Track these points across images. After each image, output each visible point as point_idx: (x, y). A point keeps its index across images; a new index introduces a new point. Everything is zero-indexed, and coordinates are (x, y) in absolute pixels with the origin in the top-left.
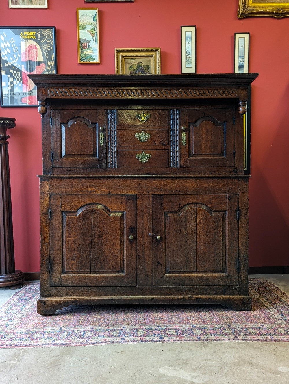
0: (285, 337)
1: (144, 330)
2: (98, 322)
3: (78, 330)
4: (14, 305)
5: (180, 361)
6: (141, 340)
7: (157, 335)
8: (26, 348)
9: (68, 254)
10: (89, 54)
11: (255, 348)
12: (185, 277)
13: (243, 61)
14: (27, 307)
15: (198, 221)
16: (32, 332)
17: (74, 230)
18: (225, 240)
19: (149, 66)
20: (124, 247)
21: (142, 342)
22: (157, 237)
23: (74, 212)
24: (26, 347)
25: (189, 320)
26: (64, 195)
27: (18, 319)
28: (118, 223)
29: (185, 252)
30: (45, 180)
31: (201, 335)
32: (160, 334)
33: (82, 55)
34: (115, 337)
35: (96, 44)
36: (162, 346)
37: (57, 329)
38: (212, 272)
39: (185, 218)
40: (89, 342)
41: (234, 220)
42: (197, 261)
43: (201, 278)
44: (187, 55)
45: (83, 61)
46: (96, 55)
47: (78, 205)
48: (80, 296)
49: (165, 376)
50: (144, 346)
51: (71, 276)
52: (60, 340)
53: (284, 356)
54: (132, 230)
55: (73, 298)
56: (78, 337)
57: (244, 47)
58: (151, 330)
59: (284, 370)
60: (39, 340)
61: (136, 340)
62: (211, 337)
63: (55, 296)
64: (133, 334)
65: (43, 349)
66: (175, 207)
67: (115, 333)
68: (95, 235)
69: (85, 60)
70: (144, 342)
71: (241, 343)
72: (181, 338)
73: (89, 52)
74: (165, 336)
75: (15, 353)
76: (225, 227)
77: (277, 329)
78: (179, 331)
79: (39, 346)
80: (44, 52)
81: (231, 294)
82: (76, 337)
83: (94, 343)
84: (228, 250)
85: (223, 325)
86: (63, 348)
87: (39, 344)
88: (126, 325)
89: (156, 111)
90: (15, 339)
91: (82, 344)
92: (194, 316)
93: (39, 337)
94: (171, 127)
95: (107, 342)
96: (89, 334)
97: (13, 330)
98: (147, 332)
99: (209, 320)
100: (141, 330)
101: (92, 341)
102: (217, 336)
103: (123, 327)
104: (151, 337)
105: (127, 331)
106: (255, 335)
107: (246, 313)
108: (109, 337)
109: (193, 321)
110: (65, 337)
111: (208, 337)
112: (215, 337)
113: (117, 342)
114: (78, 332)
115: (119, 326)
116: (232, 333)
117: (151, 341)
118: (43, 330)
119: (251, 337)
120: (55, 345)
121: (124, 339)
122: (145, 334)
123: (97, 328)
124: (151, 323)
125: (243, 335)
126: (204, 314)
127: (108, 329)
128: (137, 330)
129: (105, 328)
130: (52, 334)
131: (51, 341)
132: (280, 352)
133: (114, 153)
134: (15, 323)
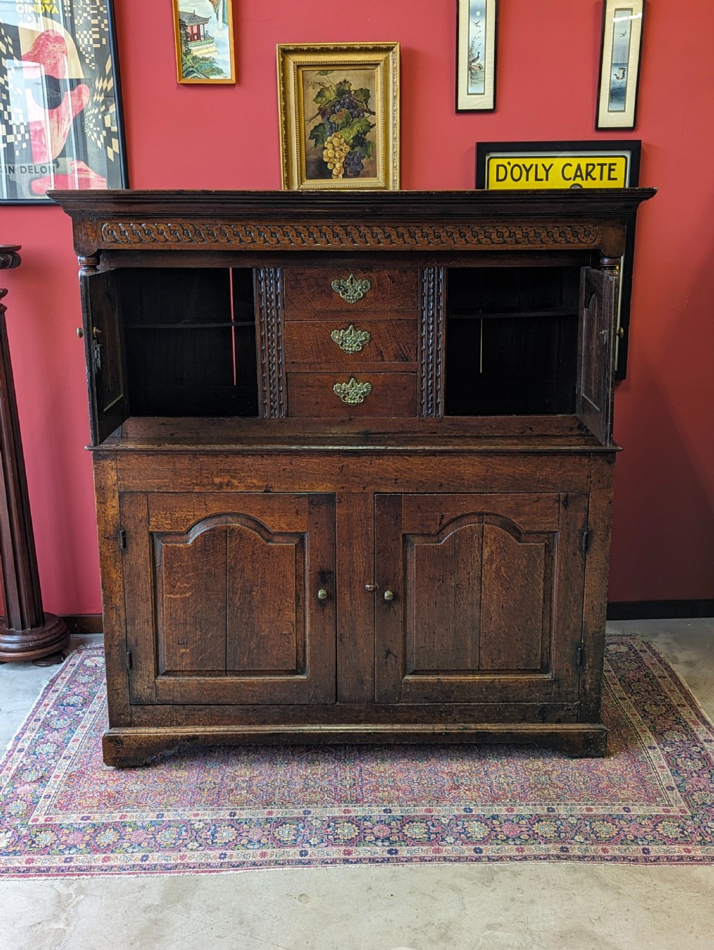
0: (677, 849)
1: (352, 824)
2: (247, 792)
3: (200, 821)
4: (48, 725)
5: (433, 927)
6: (347, 857)
7: (383, 841)
8: (83, 879)
9: (170, 632)
10: (207, 56)
11: (605, 886)
12: (451, 684)
13: (623, 76)
14: (79, 734)
15: (485, 557)
16: (94, 825)
17: (182, 576)
18: (551, 600)
19: (369, 91)
20: (305, 617)
21: (347, 865)
22: (386, 595)
23: (181, 534)
24: (82, 875)
25: (458, 787)
26: (156, 494)
27: (60, 779)
28: (291, 561)
29: (451, 627)
30: (105, 457)
31: (484, 841)
32: (388, 839)
33: (189, 61)
34: (286, 845)
35: (223, 28)
36: (393, 876)
37: (151, 814)
38: (516, 672)
39: (455, 549)
40: (226, 860)
41: (575, 554)
42: (480, 648)
43: (490, 686)
44: (471, 59)
45: (189, 77)
46: (225, 59)
47: (191, 517)
48: (204, 725)
50: (353, 876)
51: (180, 683)
52: (159, 854)
53: (669, 916)
54: (324, 577)
55: (186, 730)
56: (201, 845)
57: (628, 35)
58: (369, 823)
60: (112, 852)
61: (335, 856)
62: (507, 847)
63: (144, 726)
64: (328, 838)
65: (121, 884)
66: (429, 523)
67: (285, 833)
68: (233, 589)
69: (195, 74)
70: (352, 863)
71: (575, 871)
72: (437, 851)
73: (205, 51)
74: (401, 845)
75: (59, 895)
76: (551, 570)
77: (661, 822)
78: (433, 825)
79: (112, 874)
80: (84, 53)
81: (559, 722)
82: (196, 844)
83: (238, 866)
84: (558, 623)
85: (535, 804)
86: (166, 879)
87: (112, 868)
88: (311, 802)
89: (386, 273)
90: (57, 847)
91: (211, 867)
92: (470, 774)
93: (111, 843)
94: (423, 314)
95: (268, 864)
96: (225, 834)
97: (50, 816)
98: (359, 829)
99: (504, 789)
100: (346, 824)
101: (233, 860)
102: (521, 844)
103: (304, 812)
104: (369, 848)
105: (314, 824)
106: (609, 841)
107: (592, 765)
108: (272, 844)
109: (467, 790)
110: (171, 843)
111: (499, 847)
112: (516, 847)
113: (290, 862)
114: (200, 827)
115: (296, 808)
116: (556, 834)
117: (370, 861)
118: (119, 820)
119: (600, 847)
120: (148, 869)
121: (306, 855)
122: (354, 836)
123: (243, 814)
124: (370, 798)
125: (581, 842)
126: (494, 769)
127: (270, 816)
128: (337, 823)
129: (262, 814)
130: (141, 831)
131: (140, 857)
132: (662, 901)
133: (277, 379)
134: (53, 792)
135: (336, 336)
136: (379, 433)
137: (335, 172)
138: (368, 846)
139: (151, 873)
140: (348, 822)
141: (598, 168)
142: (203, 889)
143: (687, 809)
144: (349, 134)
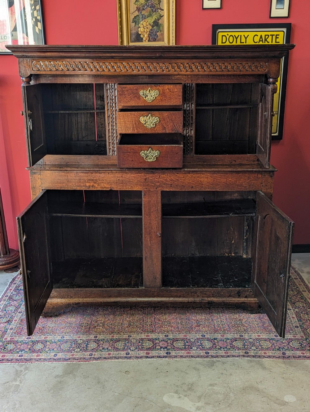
0: (298, 353)
1: (150, 341)
2: (102, 328)
3: (81, 340)
4: (12, 298)
5: (186, 385)
6: (147, 355)
7: (164, 349)
8: (28, 364)
11: (264, 368)
16: (33, 341)
21: (147, 359)
24: (27, 362)
25: (199, 326)
27: (17, 322)
30: (35, 173)
31: (210, 349)
32: (166, 348)
34: (119, 350)
36: (168, 364)
37: (59, 337)
40: (92, 356)
48: (82, 298)
49: (169, 406)
50: (150, 363)
52: (62, 353)
53: (293, 381)
55: (75, 300)
56: (81, 350)
58: (158, 341)
59: (290, 400)
60: (41, 352)
61: (142, 355)
62: (220, 352)
63: (56, 298)
64: (139, 347)
65: (44, 366)
67: (120, 345)
70: (149, 358)
71: (251, 361)
72: (188, 353)
74: (172, 350)
75: (17, 371)
77: (292, 341)
78: (187, 342)
79: (41, 362)
81: (246, 297)
82: (79, 350)
83: (97, 359)
85: (234, 334)
86: (65, 364)
87: (40, 359)
88: (131, 332)
90: (16, 350)
91: (86, 359)
92: (205, 320)
93: (40, 349)
95: (111, 358)
96: (92, 345)
97: (13, 337)
98: (153, 344)
99: (220, 327)
100: (147, 341)
101: (96, 356)
102: (227, 350)
103: (128, 336)
104: (157, 352)
105: (133, 341)
106: (267, 349)
107: (261, 317)
108: (113, 350)
109: (203, 327)
110: (68, 349)
111: (217, 351)
112: (225, 351)
113: (121, 358)
114: (81, 342)
115: (125, 334)
116: (243, 346)
117: (158, 357)
118: (44, 339)
119: (263, 352)
120: (57, 360)
121: (129, 354)
122: (151, 347)
123: (100, 337)
124: (158, 330)
125: (254, 350)
126: (216, 318)
127: (113, 338)
128: (143, 341)
129: (109, 337)
130: (54, 344)
131: (53, 355)
132: (290, 375)
134: (14, 327)
135: (142, 120)
137: (144, 39)
138: (157, 351)
139: (58, 362)
140: (148, 341)
141: (270, 37)
142: (82, 369)
143: (304, 336)
144: (151, 20)
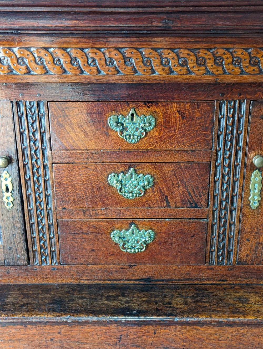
89: (175, 107)
94: (217, 155)
133: (46, 226)
135: (113, 180)
136: (163, 280)
